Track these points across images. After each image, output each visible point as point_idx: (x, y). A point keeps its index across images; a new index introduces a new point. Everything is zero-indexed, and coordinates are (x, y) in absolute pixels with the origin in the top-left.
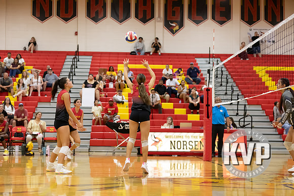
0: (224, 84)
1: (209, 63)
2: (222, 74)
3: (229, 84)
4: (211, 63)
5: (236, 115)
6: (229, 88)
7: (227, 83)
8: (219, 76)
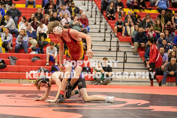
0: (98, 23)
1: (85, 4)
2: (96, 14)
3: (103, 23)
4: (86, 4)
5: (109, 51)
6: (103, 27)
7: (101, 22)
8: (94, 16)
